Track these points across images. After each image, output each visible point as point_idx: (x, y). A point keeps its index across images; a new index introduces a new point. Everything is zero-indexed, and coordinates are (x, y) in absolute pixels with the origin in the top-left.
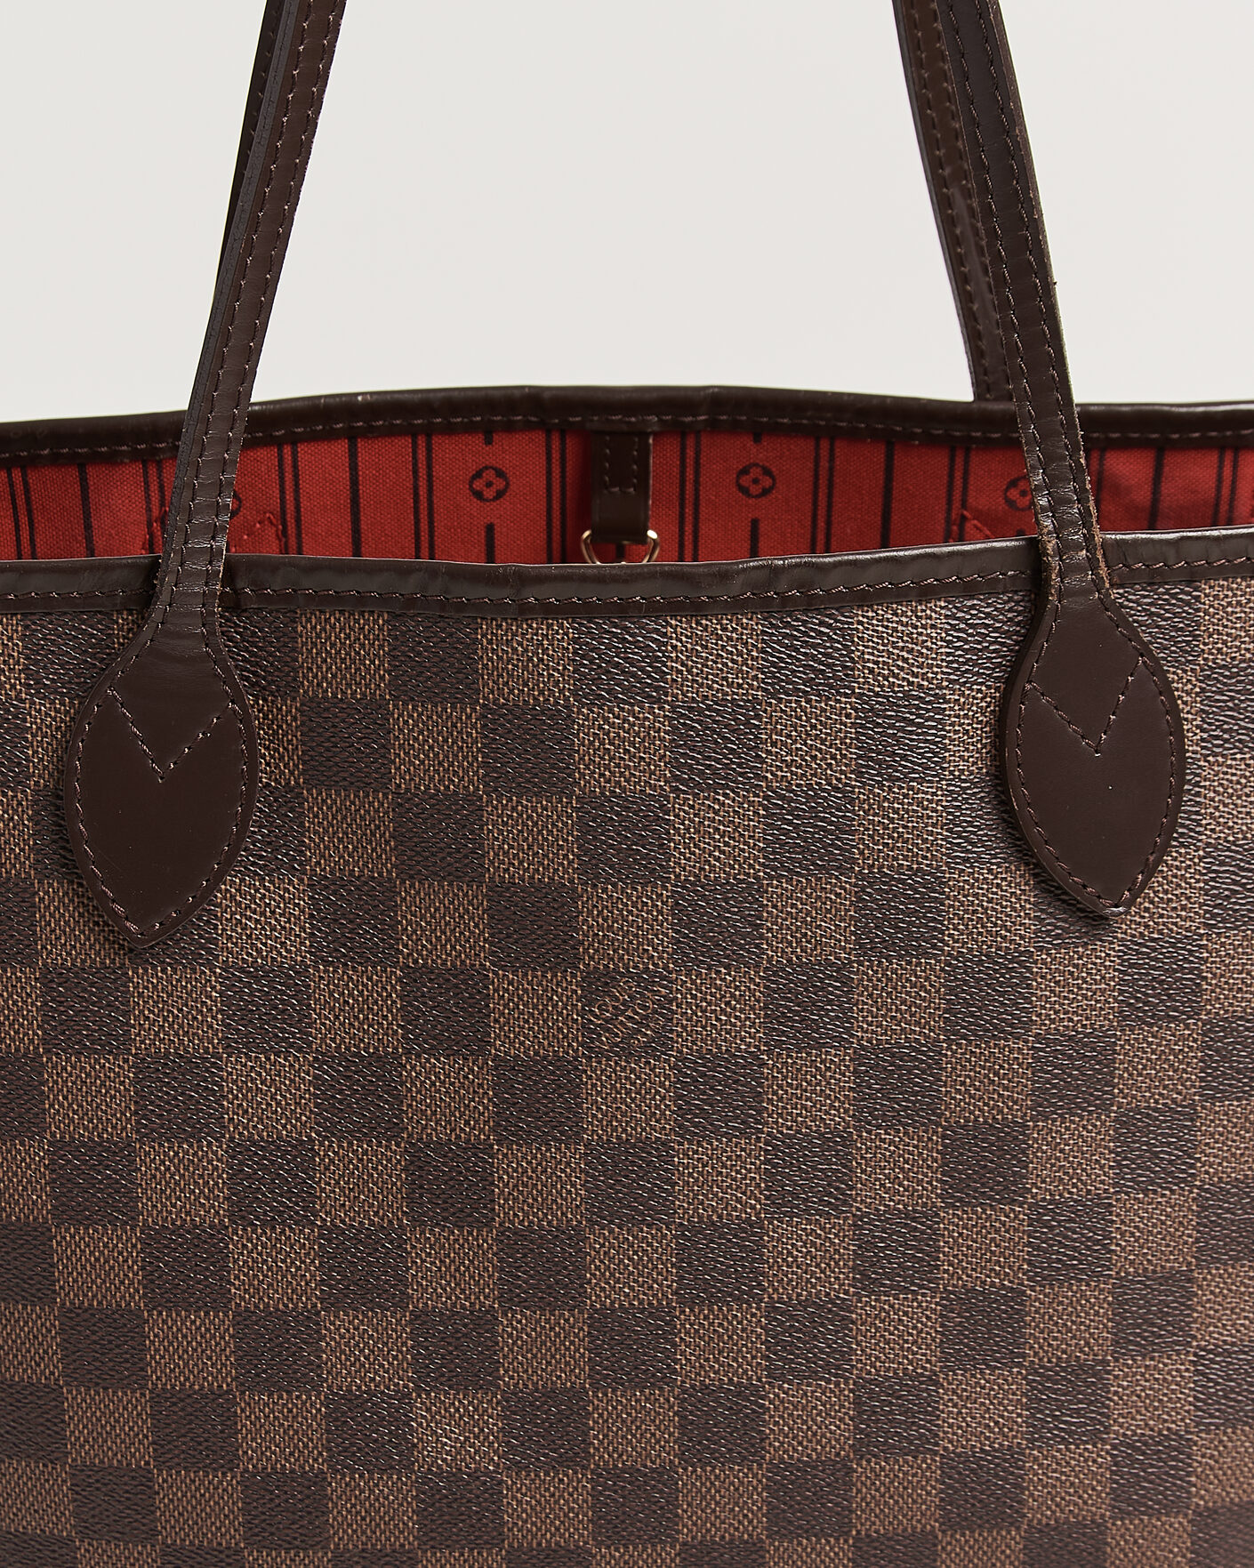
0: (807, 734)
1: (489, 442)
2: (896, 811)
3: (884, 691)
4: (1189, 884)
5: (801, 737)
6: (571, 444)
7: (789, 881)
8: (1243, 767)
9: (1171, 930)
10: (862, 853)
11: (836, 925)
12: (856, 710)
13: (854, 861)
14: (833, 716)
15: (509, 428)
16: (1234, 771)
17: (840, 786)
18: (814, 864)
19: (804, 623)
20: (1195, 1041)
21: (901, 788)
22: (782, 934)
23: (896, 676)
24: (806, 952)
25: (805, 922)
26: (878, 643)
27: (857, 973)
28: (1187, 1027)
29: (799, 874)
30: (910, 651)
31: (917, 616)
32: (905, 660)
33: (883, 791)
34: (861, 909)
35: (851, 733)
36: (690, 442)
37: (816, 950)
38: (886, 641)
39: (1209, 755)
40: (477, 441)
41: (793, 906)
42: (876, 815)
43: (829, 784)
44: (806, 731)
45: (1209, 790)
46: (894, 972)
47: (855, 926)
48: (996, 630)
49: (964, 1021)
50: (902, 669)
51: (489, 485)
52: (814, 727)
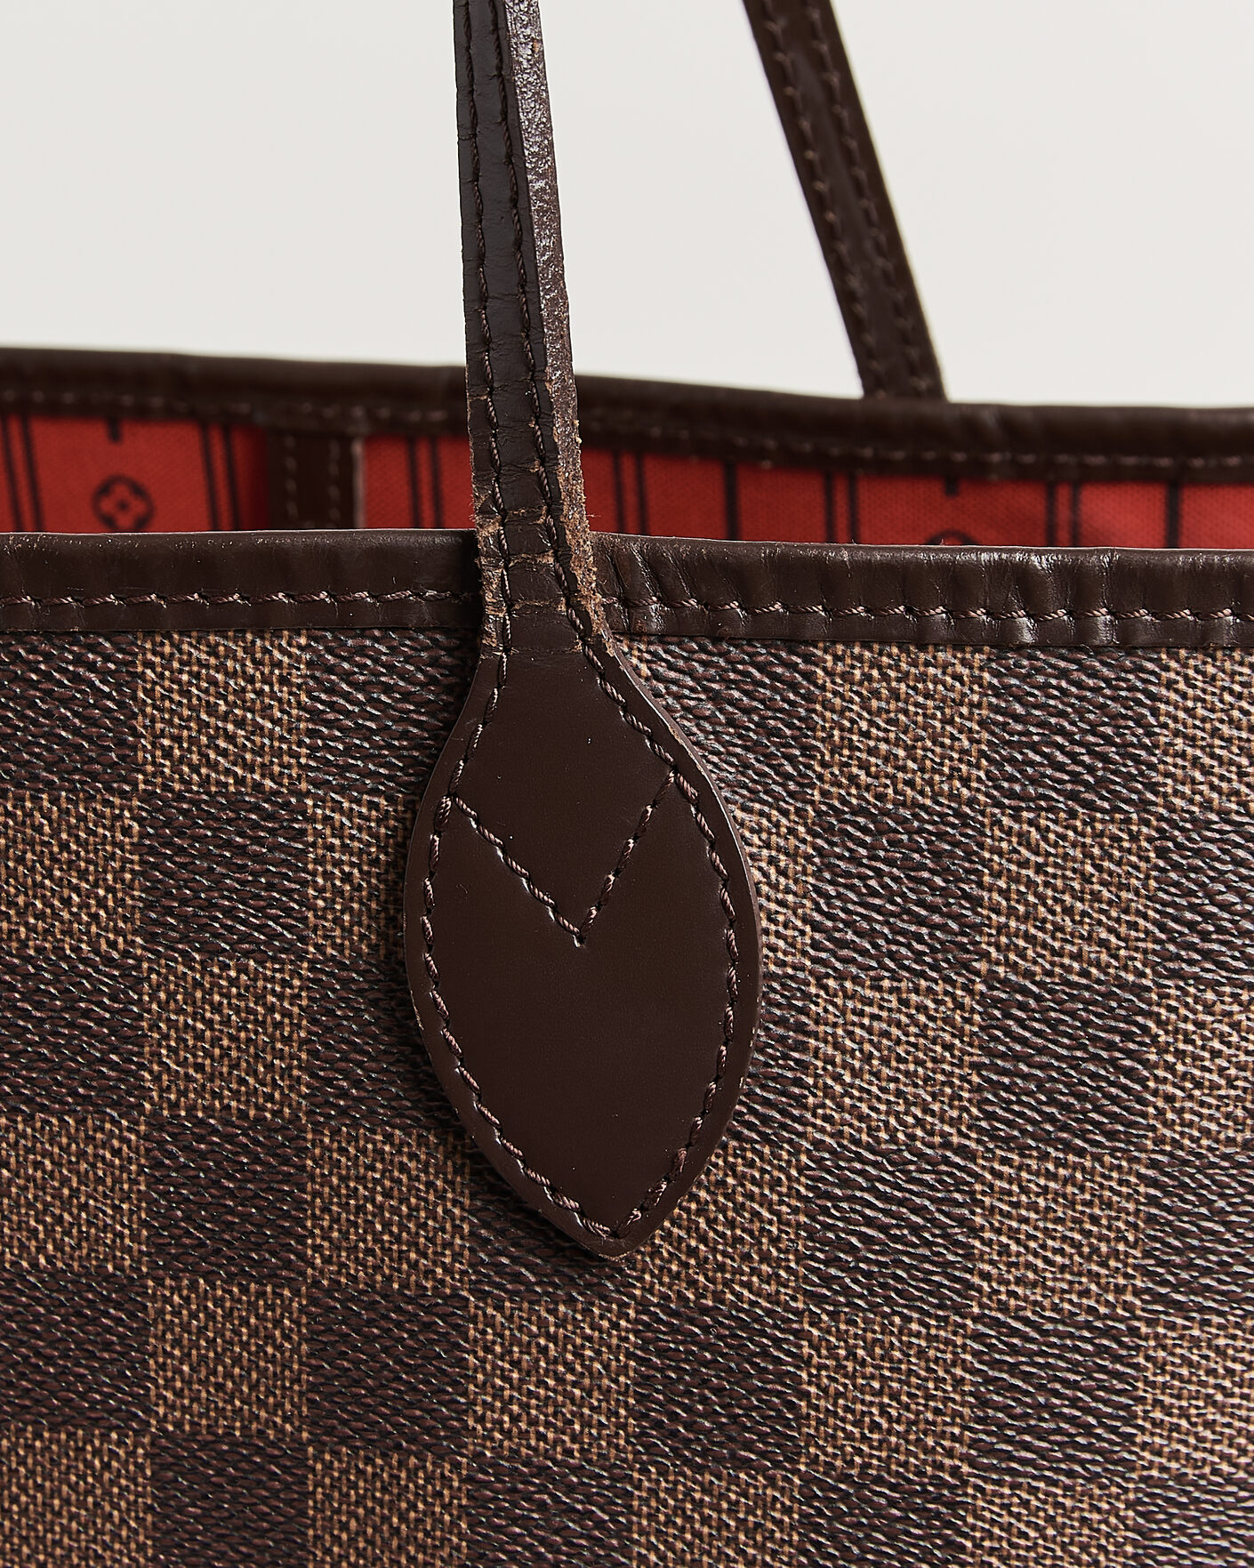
0: (54, 859)
1: (115, 436)
2: (217, 1008)
3: (190, 791)
4: (778, 1214)
5: (42, 863)
6: (240, 446)
7: (29, 1120)
8: (894, 1004)
9: (739, 1296)
10: (157, 1079)
11: (114, 1207)
12: (140, 821)
13: (144, 1094)
14: (101, 830)
15: (142, 414)
16: (876, 1011)
17: (115, 955)
18: (73, 1093)
19: (48, 657)
20: (787, 1511)
21: (225, 967)
22: (19, 1214)
23: (214, 766)
24: (63, 1252)
25: (57, 1195)
26: (180, 704)
27: (154, 1298)
28: (772, 1481)
29: (43, 1108)
30: (240, 723)
31: (254, 661)
32: (231, 738)
33: (192, 969)
34: (159, 1181)
35: (132, 862)
36: (423, 454)
37: (80, 1247)
38: (195, 701)
39: (828, 976)
40: (93, 435)
41: (38, 1165)
42: (180, 1011)
43: (97, 952)
44: (51, 853)
45: (826, 1042)
46: (219, 1302)
47: (149, 1211)
48: (407, 697)
49: (344, 1410)
50: (224, 753)
51: (123, 506)
52: (64, 846)
